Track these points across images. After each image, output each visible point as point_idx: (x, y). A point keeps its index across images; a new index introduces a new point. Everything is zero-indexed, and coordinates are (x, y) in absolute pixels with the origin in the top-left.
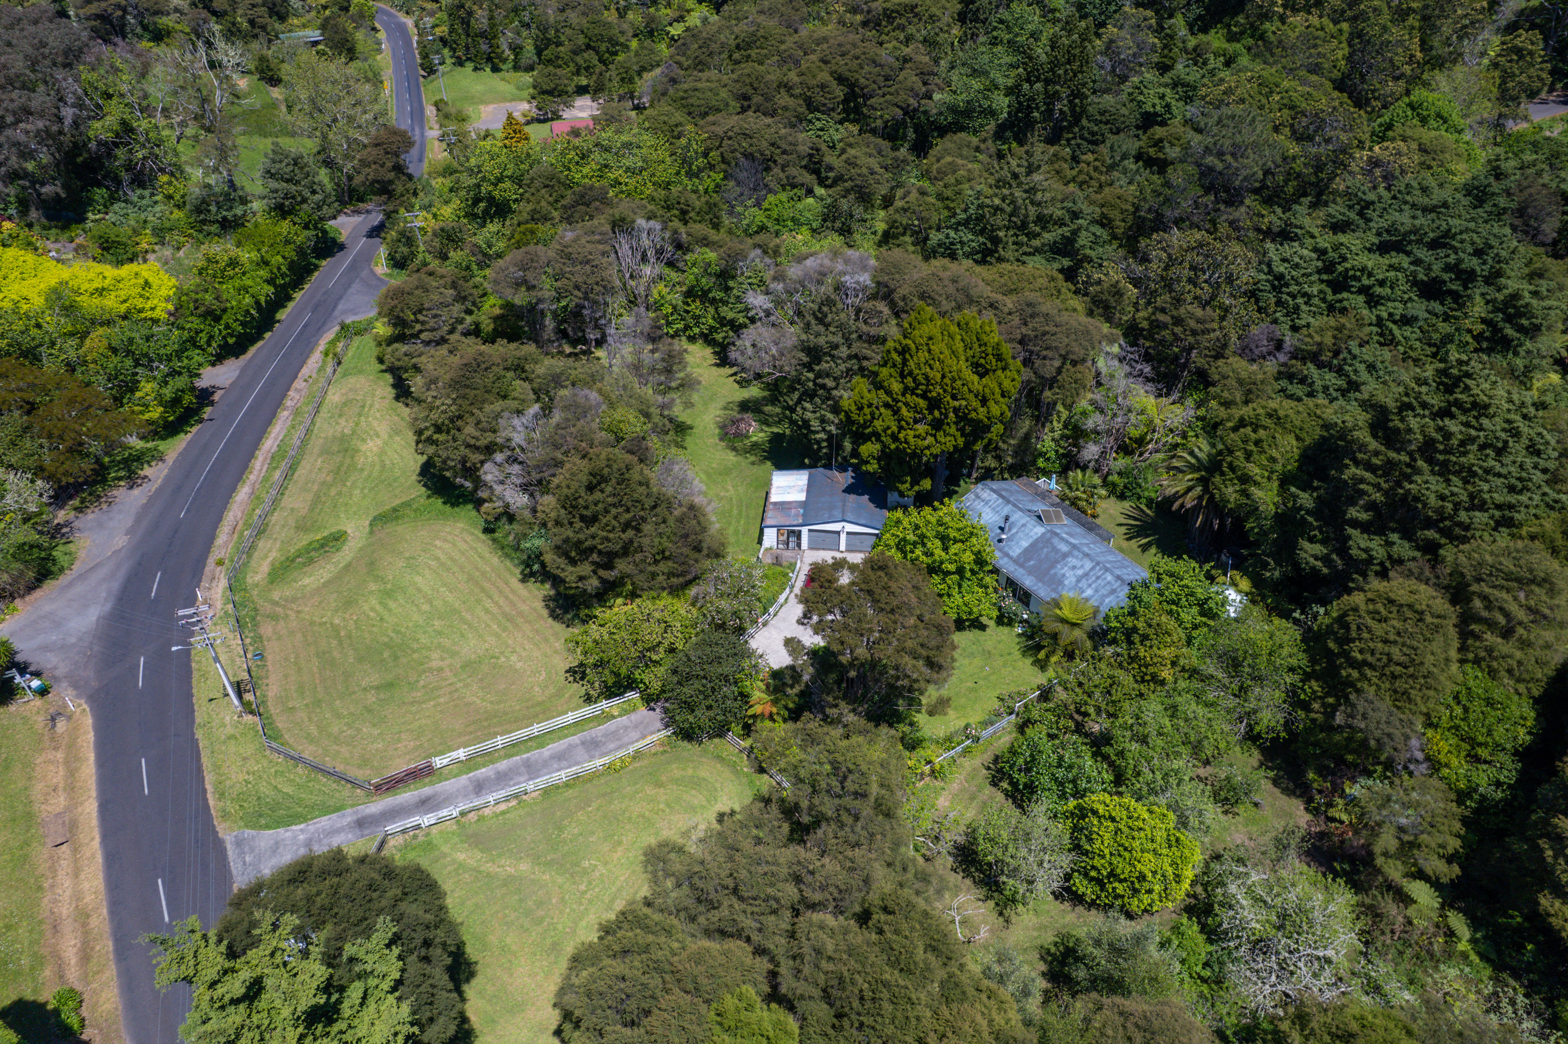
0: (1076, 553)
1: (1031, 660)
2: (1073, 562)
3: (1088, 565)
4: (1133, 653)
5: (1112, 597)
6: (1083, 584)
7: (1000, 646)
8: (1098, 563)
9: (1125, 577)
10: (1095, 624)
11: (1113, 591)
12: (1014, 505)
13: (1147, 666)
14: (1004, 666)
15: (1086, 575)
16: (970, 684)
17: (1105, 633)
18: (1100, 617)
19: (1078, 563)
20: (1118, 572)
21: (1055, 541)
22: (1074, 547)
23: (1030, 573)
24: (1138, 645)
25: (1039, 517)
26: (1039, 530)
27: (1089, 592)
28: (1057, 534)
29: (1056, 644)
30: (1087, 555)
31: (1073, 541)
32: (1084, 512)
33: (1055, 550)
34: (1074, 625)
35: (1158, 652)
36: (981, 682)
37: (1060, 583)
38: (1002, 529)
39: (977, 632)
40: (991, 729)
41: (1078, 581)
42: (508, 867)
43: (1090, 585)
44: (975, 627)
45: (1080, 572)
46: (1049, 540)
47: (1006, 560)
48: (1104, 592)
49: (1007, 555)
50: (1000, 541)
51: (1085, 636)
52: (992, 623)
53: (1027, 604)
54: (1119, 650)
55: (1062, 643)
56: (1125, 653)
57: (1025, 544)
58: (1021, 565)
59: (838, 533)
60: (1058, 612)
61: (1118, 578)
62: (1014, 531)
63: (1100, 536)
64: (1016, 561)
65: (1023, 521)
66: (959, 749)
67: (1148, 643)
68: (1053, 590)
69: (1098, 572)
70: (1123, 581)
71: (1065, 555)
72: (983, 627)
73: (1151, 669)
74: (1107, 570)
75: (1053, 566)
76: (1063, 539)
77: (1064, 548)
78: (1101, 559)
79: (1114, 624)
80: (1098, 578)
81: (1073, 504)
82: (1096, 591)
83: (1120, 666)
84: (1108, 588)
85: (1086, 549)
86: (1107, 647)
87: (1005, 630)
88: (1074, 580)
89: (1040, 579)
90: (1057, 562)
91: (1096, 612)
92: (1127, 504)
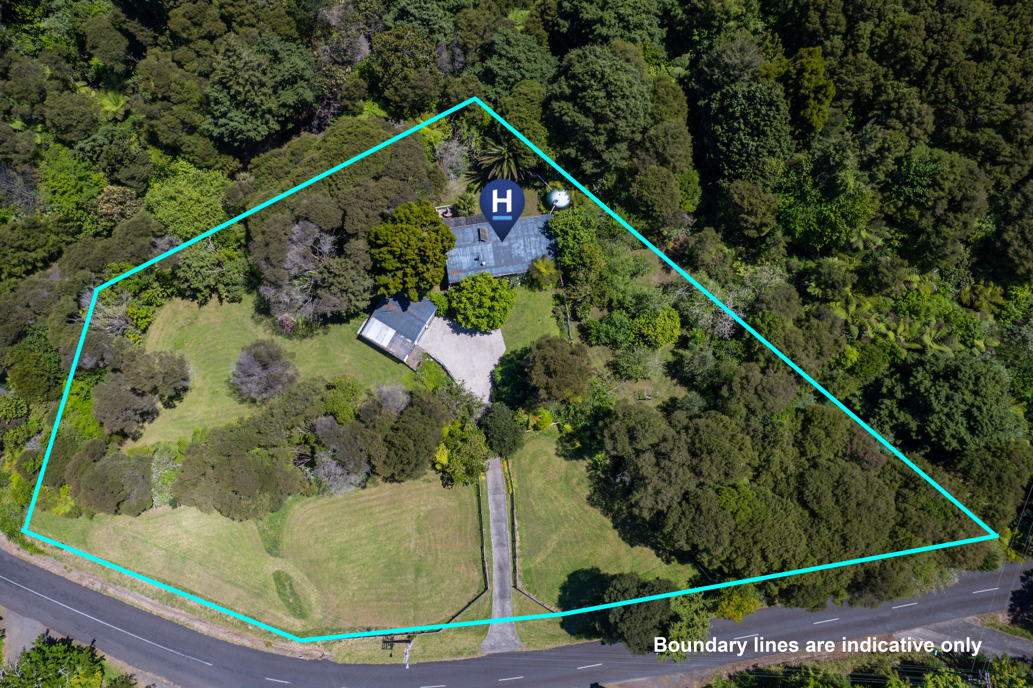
2: (515, 246)
3: (521, 241)
5: (542, 244)
6: (528, 250)
8: (523, 237)
14: (535, 303)
15: (525, 246)
16: (539, 323)
19: (518, 245)
20: (533, 233)
21: (500, 244)
23: (507, 266)
26: (490, 246)
27: (534, 251)
37: (521, 258)
38: (476, 259)
41: (525, 251)
42: (552, 544)
43: (531, 249)
45: (522, 247)
46: (497, 247)
47: (493, 270)
48: (538, 246)
49: (491, 267)
50: (481, 264)
57: (492, 256)
58: (501, 266)
61: (535, 235)
62: (481, 256)
64: (497, 267)
65: (479, 249)
68: (523, 263)
69: (527, 240)
70: (538, 234)
74: (529, 237)
75: (511, 255)
78: (522, 234)
80: (530, 243)
82: (535, 248)
84: (537, 243)
85: (513, 236)
89: (513, 265)
90: (511, 252)
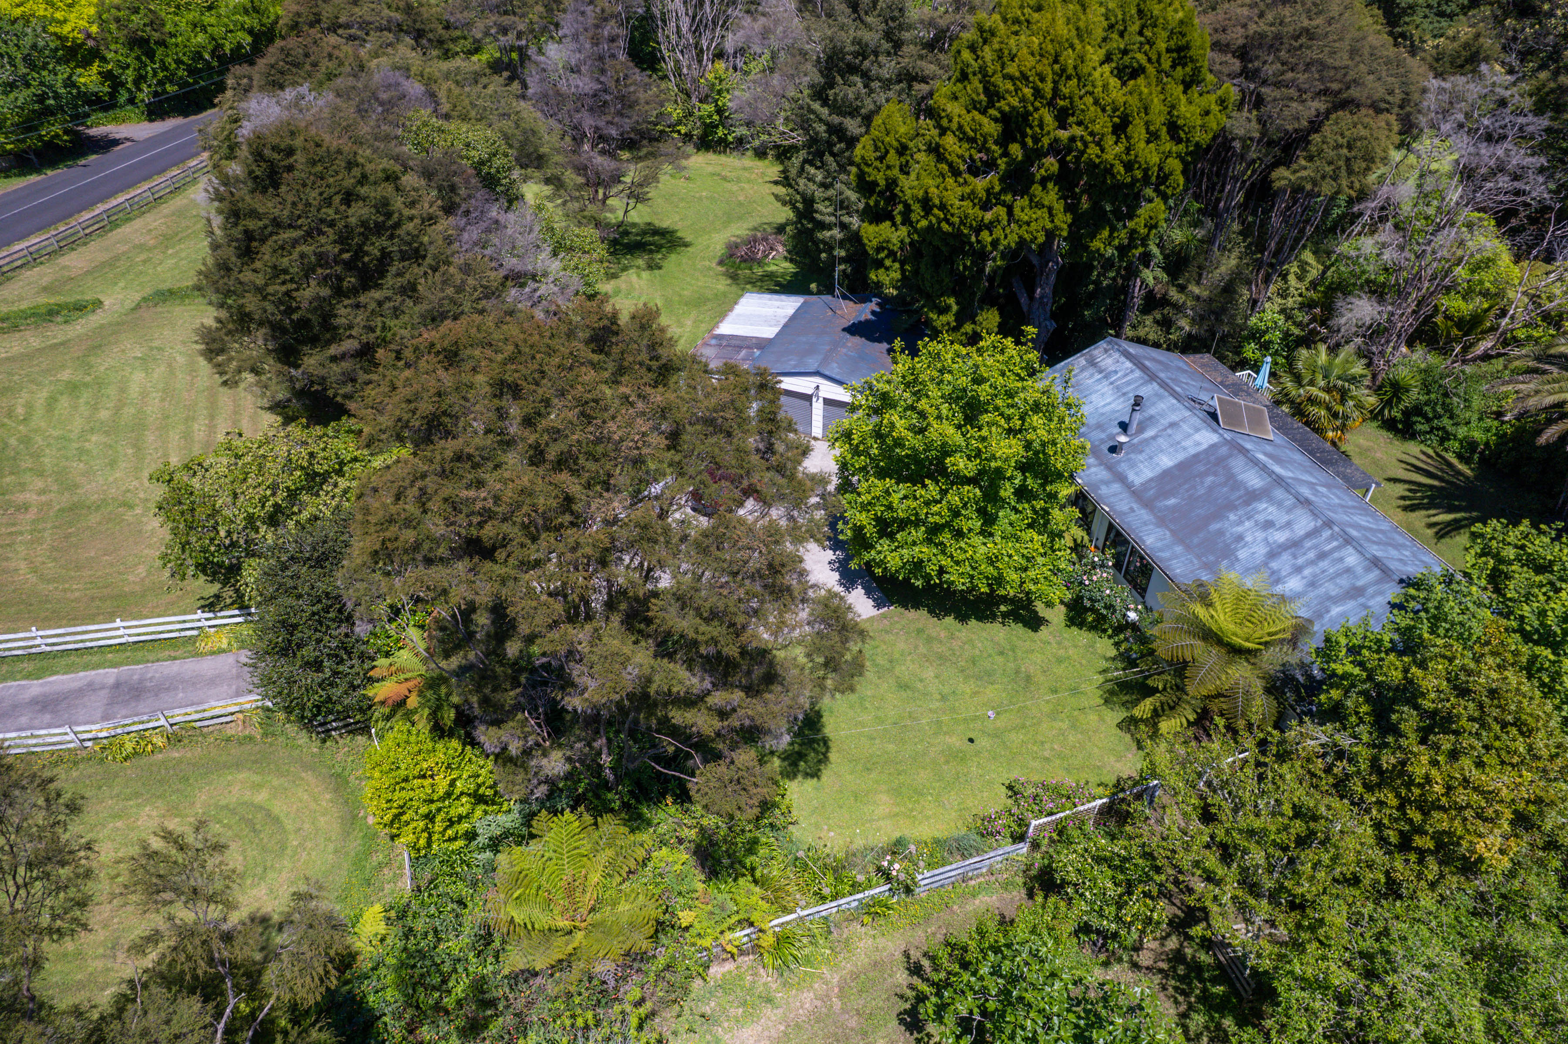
0: (1279, 493)
1: (1122, 714)
2: (1266, 510)
3: (1304, 523)
4: (1388, 760)
5: (1350, 605)
6: (1282, 564)
7: (1059, 670)
8: (1329, 524)
9: (1393, 565)
10: (1293, 658)
11: (1356, 592)
12: (1164, 385)
13: (1426, 807)
14: (1053, 715)
15: (1294, 545)
16: (956, 741)
17: (1314, 687)
18: (1312, 644)
19: (1282, 518)
20: (1376, 551)
21: (1238, 464)
22: (1279, 481)
23: (1161, 522)
24: (1411, 741)
25: (1213, 416)
26: (1207, 438)
27: (1293, 584)
28: (1244, 451)
29: (1180, 689)
30: (1305, 502)
31: (1278, 469)
32: (1319, 431)
33: (1234, 483)
34: (1236, 651)
35: (1475, 774)
36: (983, 742)
37: (1228, 553)
38: (1124, 427)
39: (1019, 629)
40: (954, 868)
41: (1273, 554)
43: (1298, 570)
44: (1018, 619)
45: (1280, 537)
46: (1221, 461)
47: (1116, 487)
48: (1333, 589)
49: (1121, 478)
50: (1113, 449)
51: (1258, 686)
52: (1057, 615)
53: (1141, 590)
54: (1344, 741)
55: (1195, 690)
56: (1364, 753)
57: (1166, 461)
58: (1148, 505)
59: (808, 398)
60: (1200, 611)
61: (1376, 562)
62: (1149, 433)
63: (1346, 478)
64: (1137, 494)
65: (1174, 418)
66: (850, 901)
67: (1446, 742)
68: (1207, 566)
69: (1326, 541)
70: (1386, 572)
71: (1253, 496)
72: (1034, 623)
73: (1440, 821)
74: (1348, 541)
75: (1219, 514)
76: (1256, 462)
77: (1253, 480)
78: (1339, 516)
79: (1344, 666)
80: (1322, 556)
81: (1298, 411)
82: (1312, 584)
83: (1341, 787)
84: (1344, 582)
85: (1306, 492)
86: (1310, 727)
87: (1082, 637)
88: (1261, 551)
89: (1180, 537)
90: (1232, 507)
91: (1300, 630)
92: (1414, 448)
